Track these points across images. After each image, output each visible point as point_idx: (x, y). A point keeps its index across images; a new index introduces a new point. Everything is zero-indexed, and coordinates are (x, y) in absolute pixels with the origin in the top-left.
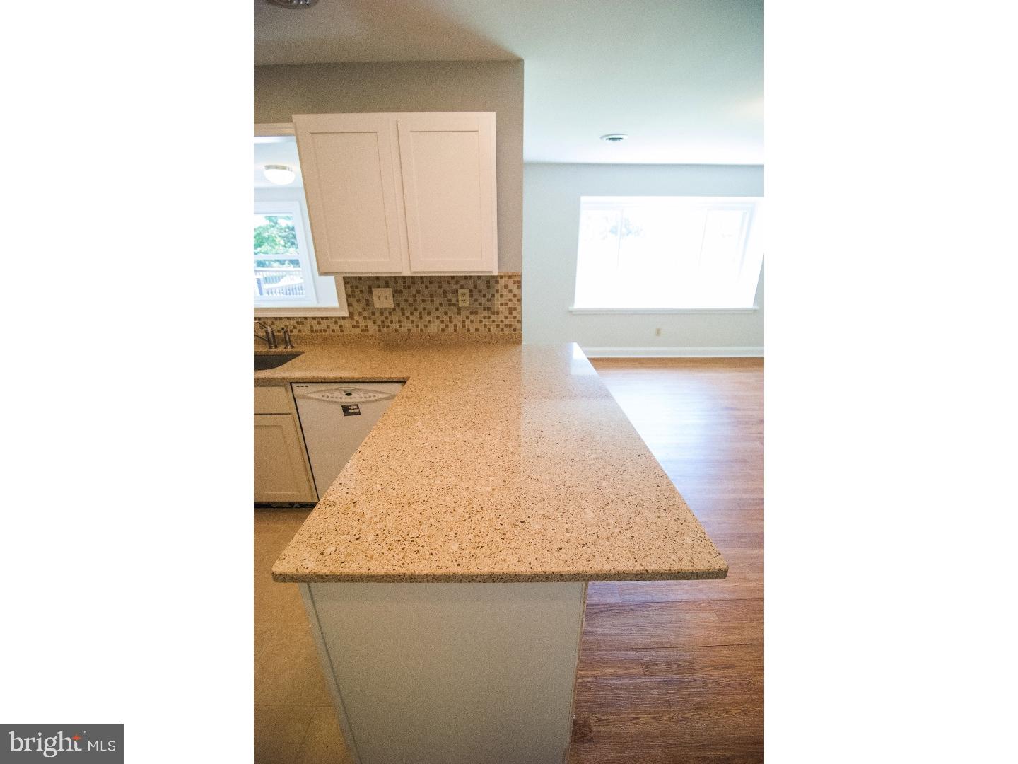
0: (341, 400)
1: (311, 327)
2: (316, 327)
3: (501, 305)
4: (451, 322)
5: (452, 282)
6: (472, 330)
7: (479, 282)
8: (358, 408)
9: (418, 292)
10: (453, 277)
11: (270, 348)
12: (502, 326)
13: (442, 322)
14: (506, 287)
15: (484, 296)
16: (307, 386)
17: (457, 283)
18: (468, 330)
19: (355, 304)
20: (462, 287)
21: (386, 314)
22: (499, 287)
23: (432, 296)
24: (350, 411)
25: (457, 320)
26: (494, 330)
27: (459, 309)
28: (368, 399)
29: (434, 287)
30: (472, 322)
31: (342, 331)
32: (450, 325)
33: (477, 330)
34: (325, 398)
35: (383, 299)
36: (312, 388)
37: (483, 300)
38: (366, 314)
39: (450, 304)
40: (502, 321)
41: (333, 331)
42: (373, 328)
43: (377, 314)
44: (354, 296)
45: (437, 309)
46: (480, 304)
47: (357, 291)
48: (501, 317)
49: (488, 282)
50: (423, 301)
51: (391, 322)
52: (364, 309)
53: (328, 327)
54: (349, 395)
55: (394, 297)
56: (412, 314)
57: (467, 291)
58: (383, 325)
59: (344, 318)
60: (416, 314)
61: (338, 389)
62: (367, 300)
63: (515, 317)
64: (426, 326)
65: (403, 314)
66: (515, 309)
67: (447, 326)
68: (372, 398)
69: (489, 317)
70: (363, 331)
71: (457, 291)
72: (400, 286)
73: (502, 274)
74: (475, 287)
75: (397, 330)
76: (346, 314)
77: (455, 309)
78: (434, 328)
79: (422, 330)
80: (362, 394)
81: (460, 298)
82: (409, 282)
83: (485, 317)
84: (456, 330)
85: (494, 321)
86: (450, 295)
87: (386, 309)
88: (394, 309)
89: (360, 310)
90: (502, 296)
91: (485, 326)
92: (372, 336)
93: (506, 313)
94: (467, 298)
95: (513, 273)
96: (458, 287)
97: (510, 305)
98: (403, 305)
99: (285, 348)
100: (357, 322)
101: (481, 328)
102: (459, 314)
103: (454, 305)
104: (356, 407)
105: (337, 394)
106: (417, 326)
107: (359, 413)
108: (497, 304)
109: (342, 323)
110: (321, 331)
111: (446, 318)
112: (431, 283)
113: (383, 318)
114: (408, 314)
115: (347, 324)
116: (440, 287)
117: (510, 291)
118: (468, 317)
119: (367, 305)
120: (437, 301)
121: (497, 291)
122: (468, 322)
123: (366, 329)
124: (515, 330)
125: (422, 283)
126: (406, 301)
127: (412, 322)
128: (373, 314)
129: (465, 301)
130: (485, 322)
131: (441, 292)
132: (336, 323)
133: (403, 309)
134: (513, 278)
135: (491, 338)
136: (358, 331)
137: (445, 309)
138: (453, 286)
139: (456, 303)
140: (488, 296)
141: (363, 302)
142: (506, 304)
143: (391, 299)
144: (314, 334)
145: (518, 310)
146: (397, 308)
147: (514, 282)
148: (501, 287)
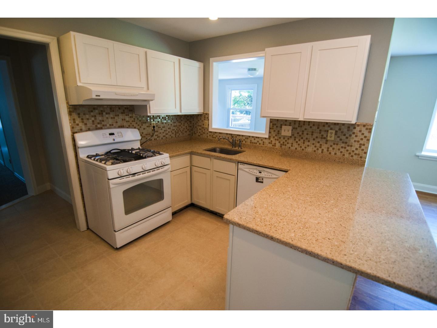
0: (256, 174)
1: (251, 141)
2: (253, 141)
3: (355, 141)
4: (320, 147)
5: (327, 126)
6: (333, 153)
7: (343, 127)
8: (263, 180)
9: (306, 129)
10: (327, 123)
11: (233, 147)
12: (352, 154)
13: (315, 147)
14: (360, 131)
15: (345, 135)
16: (244, 165)
17: (329, 126)
18: (330, 153)
19: (272, 132)
20: (331, 129)
21: (286, 139)
22: (355, 131)
23: (313, 132)
24: (259, 180)
25: (325, 147)
26: (347, 155)
27: (327, 141)
28: (268, 177)
29: (315, 128)
30: (333, 149)
31: (263, 144)
32: (319, 149)
33: (335, 154)
34: (250, 172)
35: (286, 131)
36: (246, 166)
37: (343, 138)
38: (276, 138)
39: (322, 137)
40: (353, 151)
41: (260, 144)
42: (278, 145)
43: (282, 138)
44: (273, 129)
45: (314, 139)
46: (341, 140)
47: (275, 126)
48: (354, 149)
49: (349, 127)
50: (307, 134)
51: (288, 143)
52: (276, 135)
53: (258, 142)
54: (260, 172)
55: (292, 130)
56: (299, 140)
57: (334, 132)
58: (284, 144)
59: (266, 138)
60: (302, 141)
61: (256, 169)
62: (279, 131)
63: (363, 150)
64: (305, 148)
65: (295, 140)
66: (364, 145)
67: (318, 149)
68: (270, 177)
69: (345, 148)
70: (273, 146)
71: (328, 131)
72: (297, 126)
73: (359, 124)
74: (340, 129)
75: (290, 148)
76: (267, 137)
77: (324, 141)
78: (310, 149)
79: (303, 150)
80: (266, 173)
81: (329, 135)
82: (302, 124)
83: (342, 147)
84: (322, 152)
85: (347, 151)
86: (323, 133)
87: (286, 136)
88: (291, 137)
89: (274, 135)
90: (356, 136)
91: (341, 152)
92: (277, 149)
93: (357, 146)
94: (333, 135)
95: (367, 124)
96: (329, 128)
97: (362, 142)
98: (296, 135)
99: (238, 148)
100: (272, 141)
101: (338, 154)
102: (326, 143)
103: (325, 138)
104: (262, 179)
105: (255, 171)
106: (301, 147)
107: (262, 182)
108: (352, 141)
109: (264, 140)
110: (254, 143)
111: (318, 145)
112: (314, 125)
113: (284, 140)
114: (297, 140)
115: (267, 142)
116: (318, 128)
117: (363, 134)
118: (331, 146)
119: (278, 133)
120: (315, 135)
121: (354, 133)
122: (331, 149)
123: (275, 145)
124: (361, 157)
125: (309, 125)
126: (298, 133)
127: (299, 145)
128: (280, 138)
129: (331, 136)
130: (342, 150)
131: (318, 130)
132: (262, 140)
133: (295, 137)
134: (366, 127)
135: (344, 160)
136: (271, 145)
137: (319, 140)
138: (326, 128)
139: (326, 137)
140: (347, 135)
141: (277, 131)
142: (358, 141)
143: (290, 132)
144: (251, 144)
145: (366, 146)
146: (293, 137)
147: (367, 129)
148: (357, 131)
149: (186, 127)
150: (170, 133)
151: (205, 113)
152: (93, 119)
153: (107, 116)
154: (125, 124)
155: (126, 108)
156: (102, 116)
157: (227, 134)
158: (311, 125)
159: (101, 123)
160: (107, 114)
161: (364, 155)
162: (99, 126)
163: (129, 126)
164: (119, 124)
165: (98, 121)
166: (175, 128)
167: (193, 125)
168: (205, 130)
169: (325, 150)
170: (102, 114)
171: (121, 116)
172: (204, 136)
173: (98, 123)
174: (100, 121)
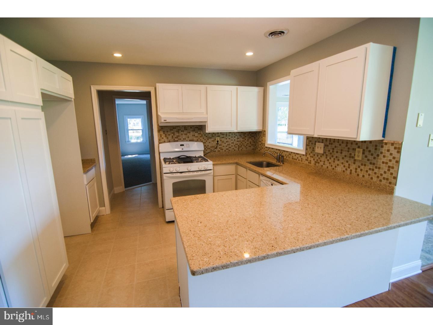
1: (293, 157)
3: (383, 163)
4: (349, 167)
5: (354, 144)
6: (361, 175)
7: (370, 145)
9: (335, 147)
11: (277, 162)
12: (381, 178)
13: (344, 166)
14: (388, 151)
15: (372, 155)
16: (263, 177)
17: (357, 144)
18: (358, 175)
19: (309, 149)
20: (359, 147)
21: (319, 156)
22: (382, 150)
23: (342, 150)
25: (353, 167)
26: (375, 179)
27: (355, 160)
29: (344, 145)
30: (361, 170)
31: (302, 161)
32: (348, 169)
33: (363, 176)
35: (319, 149)
37: (370, 157)
39: (351, 157)
40: (381, 175)
41: (299, 160)
42: (313, 162)
43: (316, 155)
44: (309, 145)
45: (343, 158)
46: (368, 160)
47: (311, 143)
48: (382, 172)
49: (376, 146)
50: (337, 152)
51: (321, 161)
52: (311, 152)
53: (298, 158)
54: (272, 185)
55: (324, 148)
56: (330, 158)
57: (361, 150)
58: (317, 162)
59: (303, 155)
60: (332, 159)
61: (269, 181)
62: (313, 148)
63: (392, 174)
64: (336, 167)
65: (326, 158)
66: (393, 168)
67: (346, 169)
69: (373, 170)
70: (309, 163)
71: (356, 149)
72: (328, 143)
73: (387, 142)
74: (367, 148)
75: (322, 166)
76: (304, 153)
77: (352, 160)
78: (339, 169)
79: (333, 169)
81: (357, 154)
82: (332, 142)
83: (370, 169)
84: (351, 173)
85: (375, 173)
86: (351, 151)
87: (320, 154)
88: (323, 154)
90: (384, 156)
91: (369, 175)
92: (311, 166)
93: (386, 169)
94: (361, 154)
95: (394, 142)
96: (357, 147)
97: (390, 164)
98: (327, 153)
101: (366, 176)
102: (354, 163)
103: (353, 157)
105: (269, 183)
106: (332, 166)
108: (380, 162)
109: (302, 157)
110: (295, 159)
111: (347, 165)
112: (343, 142)
113: (318, 158)
114: (328, 158)
115: (304, 158)
116: (347, 146)
117: (391, 154)
118: (359, 167)
119: (313, 150)
120: (344, 153)
121: (382, 153)
122: (359, 170)
124: (390, 183)
125: (338, 143)
126: (329, 151)
127: (330, 163)
128: (314, 155)
129: (359, 155)
130: (370, 172)
131: (346, 149)
132: (300, 157)
133: (327, 155)
134: (395, 146)
135: (371, 184)
136: (307, 162)
137: (347, 159)
138: (354, 146)
139: (354, 156)
140: (375, 155)
141: (312, 149)
142: (387, 163)
143: (322, 149)
144: (293, 160)
145: (395, 169)
146: (325, 154)
147: (395, 148)
148: (385, 150)
149: (251, 142)
150: (233, 147)
151: (263, 130)
152: (172, 135)
153: (182, 133)
154: (195, 139)
155: (196, 127)
156: (179, 133)
157: (277, 149)
158: (340, 143)
159: (177, 138)
160: (182, 131)
161: (393, 181)
162: (176, 139)
163: (198, 140)
164: (190, 138)
165: (176, 136)
166: (239, 143)
167: (256, 141)
168: (263, 145)
169: (354, 171)
170: (179, 131)
171: (192, 133)
172: (262, 151)
173: (176, 138)
174: (177, 136)
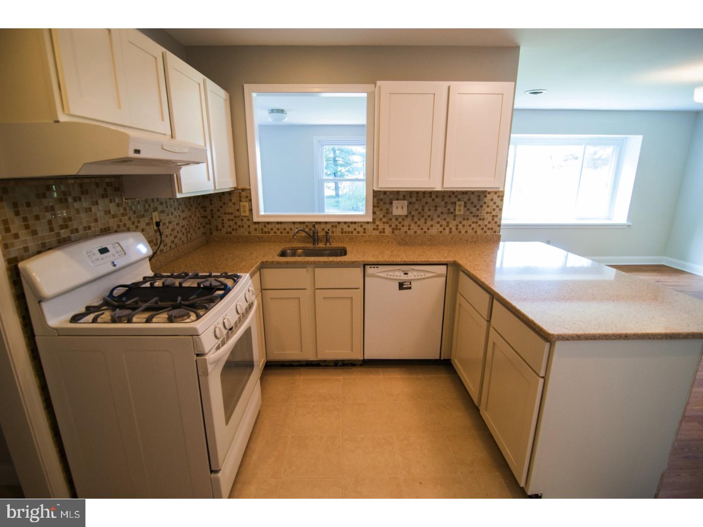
0: (398, 278)
1: (342, 229)
2: (346, 228)
3: (487, 213)
4: (448, 226)
5: (453, 196)
6: (463, 232)
7: (472, 196)
8: (410, 284)
9: (427, 203)
10: (453, 192)
11: (314, 244)
12: (485, 229)
13: (441, 226)
14: (492, 200)
15: (475, 206)
16: (377, 267)
17: (456, 197)
18: (460, 232)
19: (378, 213)
20: (459, 200)
21: (400, 220)
22: (486, 200)
23: (436, 207)
24: (404, 286)
25: (453, 225)
26: (479, 232)
27: (455, 216)
28: (420, 277)
29: (439, 200)
30: (464, 226)
32: (447, 228)
33: (466, 232)
34: (389, 277)
35: (399, 209)
36: (381, 268)
37: (474, 210)
38: (384, 220)
39: (449, 212)
40: (486, 226)
41: (358, 232)
42: (388, 230)
43: (394, 219)
44: (378, 207)
45: (439, 216)
46: (471, 213)
47: (382, 202)
48: (486, 222)
49: (479, 196)
50: (429, 210)
51: (403, 226)
52: (384, 216)
53: (355, 229)
54: (406, 274)
55: (408, 207)
56: (419, 219)
57: (462, 203)
58: (397, 228)
59: (368, 223)
60: (423, 220)
61: (399, 269)
63: (496, 223)
64: (428, 229)
65: (413, 220)
66: (497, 216)
67: (444, 229)
68: (423, 276)
69: (477, 222)
70: (380, 232)
71: (455, 203)
72: (414, 198)
74: (469, 200)
75: (406, 232)
76: (371, 220)
78: (434, 231)
79: (425, 232)
80: (415, 273)
81: (457, 208)
83: (473, 223)
84: (450, 232)
85: (480, 226)
86: (449, 206)
87: (400, 216)
88: (406, 216)
89: (381, 216)
90: (488, 206)
91: (473, 229)
92: (388, 236)
93: (490, 219)
94: (462, 208)
95: (498, 190)
96: (456, 199)
97: (494, 213)
98: (413, 213)
100: (378, 226)
101: (470, 231)
102: (454, 220)
103: (452, 213)
104: (409, 283)
105: (397, 273)
106: (422, 229)
107: (410, 288)
108: (484, 213)
109: (366, 226)
110: (349, 232)
111: (444, 223)
112: (437, 197)
113: (397, 223)
114: (416, 219)
115: (370, 227)
116: (443, 200)
117: (495, 203)
118: (461, 222)
119: (387, 213)
120: (439, 210)
121: (485, 203)
122: (460, 226)
123: (383, 231)
124: (495, 232)
125: (430, 197)
126: (417, 210)
127: (419, 226)
128: (390, 219)
129: (460, 210)
130: (473, 226)
131: (443, 203)
132: (361, 226)
133: (413, 216)
134: (498, 194)
135: (477, 238)
136: (377, 233)
137: (445, 216)
138: (453, 199)
139: (454, 212)
140: (478, 207)
141: (384, 211)
142: (491, 213)
143: (405, 208)
144: (344, 234)
145: (498, 217)
146: (409, 216)
147: (499, 197)
148: (488, 199)
151: (240, 188)
152: (48, 216)
153: (77, 205)
154: (113, 223)
155: (108, 184)
156: (68, 208)
157: (294, 223)
158: (434, 196)
159: (66, 227)
160: (75, 199)
161: (498, 229)
162: (64, 233)
163: (119, 226)
164: (101, 225)
165: (61, 222)
168: (242, 220)
169: (454, 229)
170: (66, 200)
171: (103, 204)
172: (243, 232)
173: (62, 227)
174: (64, 219)
